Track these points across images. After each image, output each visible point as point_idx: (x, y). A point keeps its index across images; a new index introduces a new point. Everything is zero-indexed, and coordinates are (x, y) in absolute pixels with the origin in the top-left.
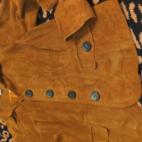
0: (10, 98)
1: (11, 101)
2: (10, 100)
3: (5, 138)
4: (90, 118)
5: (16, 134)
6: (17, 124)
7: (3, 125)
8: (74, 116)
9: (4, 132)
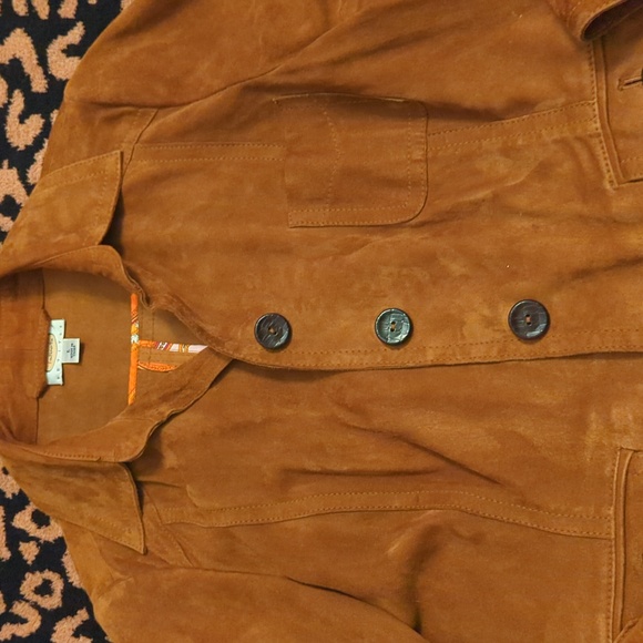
0: (132, 379)
1: (131, 396)
2: (132, 386)
3: (24, 621)
4: (630, 417)
5: (119, 580)
6: (142, 514)
7: (32, 543)
8: (524, 426)
9: (32, 581)
